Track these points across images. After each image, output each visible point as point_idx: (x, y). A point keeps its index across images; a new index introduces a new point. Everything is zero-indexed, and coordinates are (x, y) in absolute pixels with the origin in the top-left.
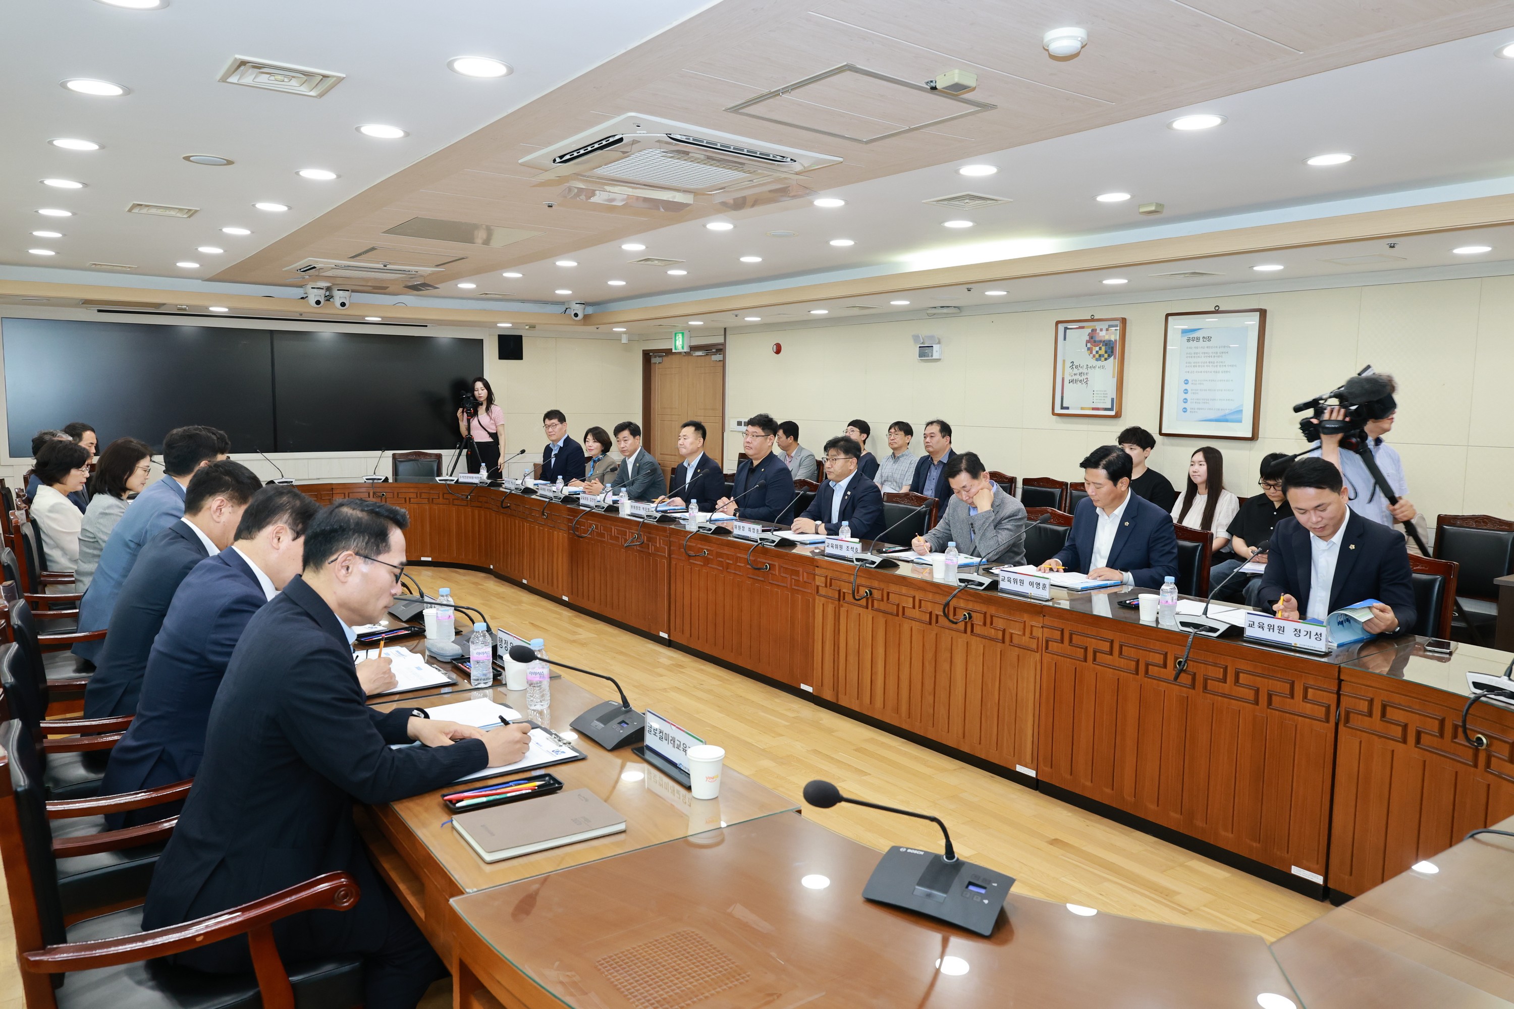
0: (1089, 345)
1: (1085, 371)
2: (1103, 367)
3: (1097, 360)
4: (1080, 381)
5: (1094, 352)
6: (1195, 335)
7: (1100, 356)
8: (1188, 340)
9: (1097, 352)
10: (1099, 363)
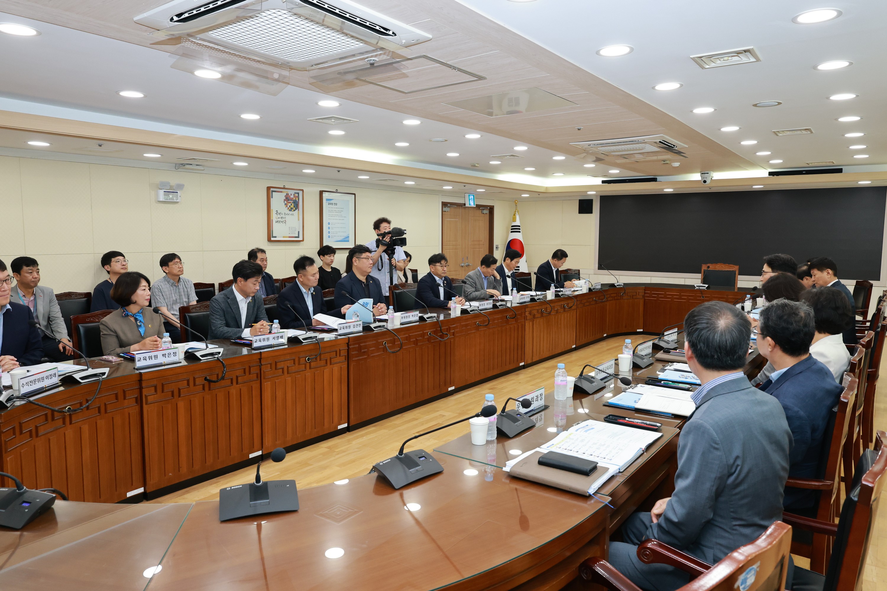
0: (286, 202)
1: (284, 216)
2: (293, 214)
3: (290, 210)
4: (282, 222)
5: (288, 206)
6: (331, 202)
7: (291, 208)
8: (329, 204)
9: (290, 206)
10: (291, 212)
